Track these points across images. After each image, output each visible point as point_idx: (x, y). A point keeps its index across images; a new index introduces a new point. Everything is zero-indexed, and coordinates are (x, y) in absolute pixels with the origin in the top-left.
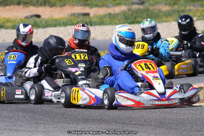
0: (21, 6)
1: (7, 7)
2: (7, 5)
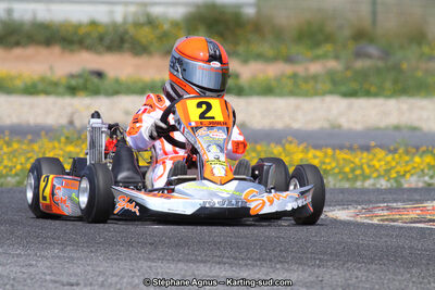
0: (56, 50)
1: (17, 51)
2: (18, 44)
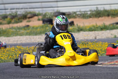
0: (110, 17)
1: (100, 18)
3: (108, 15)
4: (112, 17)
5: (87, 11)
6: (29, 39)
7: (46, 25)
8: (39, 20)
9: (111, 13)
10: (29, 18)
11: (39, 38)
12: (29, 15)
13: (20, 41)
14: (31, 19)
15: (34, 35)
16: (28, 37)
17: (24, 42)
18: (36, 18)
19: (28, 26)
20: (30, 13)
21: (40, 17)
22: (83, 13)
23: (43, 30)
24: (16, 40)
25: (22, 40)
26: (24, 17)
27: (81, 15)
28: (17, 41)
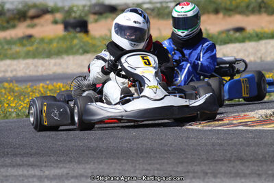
3: (216, 12)
4: (225, 15)
5: (167, 2)
6: (32, 67)
7: (72, 35)
8: (55, 22)
9: (223, 5)
10: (33, 18)
11: (55, 65)
12: (32, 12)
13: (12, 71)
14: (36, 21)
15: (43, 58)
16: (30, 61)
17: (20, 74)
18: (48, 17)
19: (30, 37)
20: (35, 6)
21: (59, 16)
22: (159, 5)
23: (65, 46)
24: (3, 69)
25: (15, 70)
26: (21, 16)
27: (153, 10)
28: (5, 71)
